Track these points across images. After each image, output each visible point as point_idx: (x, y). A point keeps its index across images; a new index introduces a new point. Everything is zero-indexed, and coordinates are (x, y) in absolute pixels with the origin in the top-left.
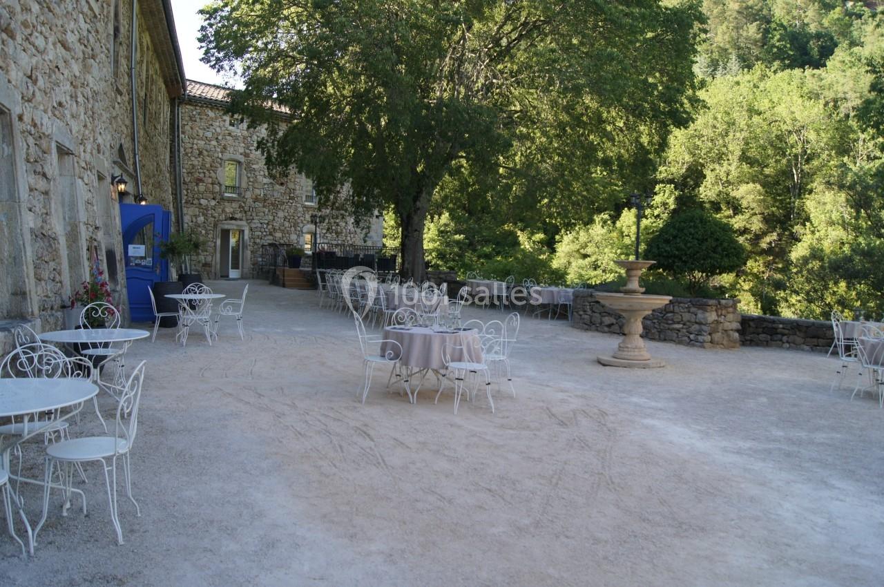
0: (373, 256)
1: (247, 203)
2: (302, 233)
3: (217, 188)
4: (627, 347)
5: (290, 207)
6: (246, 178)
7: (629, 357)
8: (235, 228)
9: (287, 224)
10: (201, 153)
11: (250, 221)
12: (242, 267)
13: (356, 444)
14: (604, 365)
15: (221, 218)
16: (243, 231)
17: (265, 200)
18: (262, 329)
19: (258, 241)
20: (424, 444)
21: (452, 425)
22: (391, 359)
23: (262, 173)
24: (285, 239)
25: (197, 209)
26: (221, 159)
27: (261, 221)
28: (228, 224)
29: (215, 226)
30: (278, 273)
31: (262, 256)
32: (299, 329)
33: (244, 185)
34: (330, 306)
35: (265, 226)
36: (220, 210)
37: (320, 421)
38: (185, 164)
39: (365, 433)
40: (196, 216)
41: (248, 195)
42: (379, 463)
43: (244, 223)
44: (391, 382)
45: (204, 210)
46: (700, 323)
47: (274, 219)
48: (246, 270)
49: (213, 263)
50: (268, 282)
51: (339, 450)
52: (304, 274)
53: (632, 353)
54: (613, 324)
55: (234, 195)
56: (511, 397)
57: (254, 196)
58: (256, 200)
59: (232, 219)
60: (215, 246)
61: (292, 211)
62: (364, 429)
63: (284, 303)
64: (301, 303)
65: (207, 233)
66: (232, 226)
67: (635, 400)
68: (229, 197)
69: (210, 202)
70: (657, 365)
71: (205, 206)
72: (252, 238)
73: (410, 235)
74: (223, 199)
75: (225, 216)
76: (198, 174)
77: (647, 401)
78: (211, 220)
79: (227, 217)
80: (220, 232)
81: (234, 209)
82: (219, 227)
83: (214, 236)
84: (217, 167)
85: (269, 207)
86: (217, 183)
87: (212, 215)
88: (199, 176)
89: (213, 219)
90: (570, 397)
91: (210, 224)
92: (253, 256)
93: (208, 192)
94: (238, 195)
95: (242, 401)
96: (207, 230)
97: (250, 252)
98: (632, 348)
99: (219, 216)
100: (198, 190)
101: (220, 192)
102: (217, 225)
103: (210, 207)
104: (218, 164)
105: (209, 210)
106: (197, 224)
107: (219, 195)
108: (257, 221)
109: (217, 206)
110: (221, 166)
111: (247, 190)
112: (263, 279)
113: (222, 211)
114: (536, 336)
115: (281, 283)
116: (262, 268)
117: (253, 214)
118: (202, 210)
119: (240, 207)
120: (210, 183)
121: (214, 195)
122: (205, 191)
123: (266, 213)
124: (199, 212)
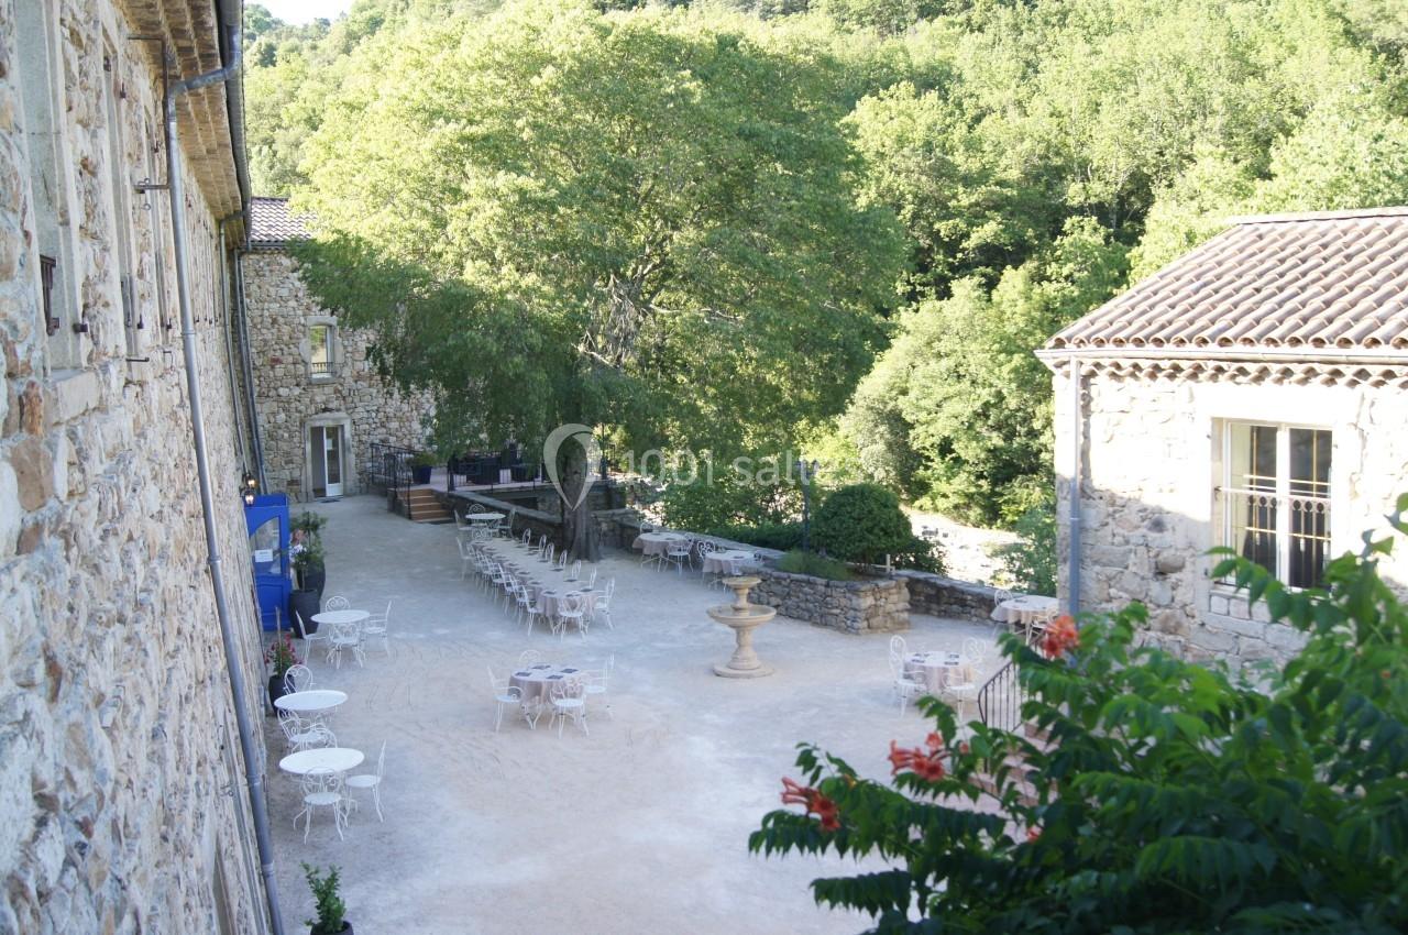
1: (346, 384)
3: (301, 368)
6: (341, 348)
7: (738, 667)
8: (331, 423)
10: (274, 321)
11: (351, 410)
12: (345, 480)
13: (489, 765)
15: (309, 412)
16: (342, 426)
17: (371, 377)
18: (403, 634)
19: (364, 438)
20: (531, 763)
21: (553, 748)
22: (516, 698)
23: (364, 337)
24: (403, 430)
25: (275, 404)
26: (303, 325)
27: (368, 408)
28: (319, 419)
29: (302, 424)
30: (400, 498)
31: (372, 459)
32: (441, 632)
33: (339, 359)
35: (374, 415)
37: (466, 749)
38: (254, 339)
39: (495, 757)
41: (347, 372)
42: (500, 778)
43: (343, 414)
45: (285, 404)
46: (855, 610)
47: (386, 403)
48: (349, 483)
49: (303, 478)
50: (386, 506)
51: (478, 770)
52: (438, 496)
55: (326, 376)
57: (355, 373)
58: (358, 378)
59: (326, 410)
60: (304, 454)
62: (496, 754)
63: (418, 570)
64: (438, 568)
65: (291, 437)
66: (326, 421)
67: (707, 716)
68: (319, 379)
69: (293, 391)
70: (763, 674)
71: (286, 397)
72: (356, 435)
73: (569, 478)
74: (311, 384)
75: (316, 408)
76: (272, 353)
77: (716, 717)
78: (296, 416)
79: (317, 410)
80: (310, 431)
81: (328, 396)
82: (308, 423)
83: (301, 440)
84: (299, 339)
85: (377, 386)
86: (301, 361)
87: (296, 409)
88: (274, 355)
89: (298, 415)
90: (657, 716)
91: (295, 422)
92: (359, 461)
93: (289, 377)
94: (332, 375)
95: (409, 734)
96: (290, 432)
97: (354, 455)
98: (741, 659)
99: (307, 408)
100: (274, 376)
101: (306, 374)
102: (304, 423)
103: (293, 397)
104: (300, 334)
105: (292, 403)
106: (277, 426)
107: (305, 378)
108: (362, 409)
109: (302, 396)
110: (305, 336)
111: (345, 365)
112: (377, 494)
113: (310, 401)
114: (690, 626)
115: (405, 512)
116: (373, 477)
117: (355, 400)
118: (282, 404)
119: (336, 391)
120: (291, 364)
121: (298, 379)
122: (285, 375)
123: (374, 395)
124: (278, 407)
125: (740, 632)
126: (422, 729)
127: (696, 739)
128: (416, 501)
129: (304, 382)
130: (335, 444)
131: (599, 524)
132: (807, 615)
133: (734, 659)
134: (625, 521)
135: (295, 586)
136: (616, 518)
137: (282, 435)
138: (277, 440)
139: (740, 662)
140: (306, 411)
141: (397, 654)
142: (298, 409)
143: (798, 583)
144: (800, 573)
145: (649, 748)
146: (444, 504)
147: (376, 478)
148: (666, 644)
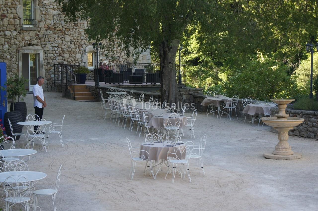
1: (41, 32)
2: (85, 52)
3: (17, 21)
4: (279, 148)
5: (75, 32)
6: (39, 12)
7: (280, 154)
8: (32, 52)
9: (73, 46)
11: (44, 45)
13: (128, 195)
14: (266, 158)
15: (21, 45)
16: (39, 54)
17: (55, 28)
18: (71, 140)
19: (51, 61)
20: (156, 194)
21: (170, 188)
22: (144, 159)
23: (52, 7)
24: (71, 58)
25: (3, 39)
27: (53, 45)
28: (27, 49)
29: (17, 51)
30: (69, 88)
31: (54, 73)
32: (94, 139)
33: (38, 17)
34: (112, 119)
35: (56, 49)
36: (20, 39)
37: (113, 187)
39: (132, 191)
40: (2, 45)
41: (42, 25)
42: (137, 200)
43: (39, 47)
44: (146, 170)
45: (8, 40)
47: (62, 43)
50: (61, 95)
51: (122, 197)
52: (89, 88)
53: (282, 152)
54: (295, 130)
55: (31, 26)
56: (203, 176)
57: (46, 26)
58: (48, 28)
59: (30, 45)
60: (18, 67)
61: (77, 35)
62: (132, 190)
63: (79, 117)
64: (91, 116)
65: (11, 58)
66: (30, 50)
67: (266, 176)
68: (27, 28)
69: (13, 33)
70: (296, 158)
71: (9, 36)
72: (46, 59)
73: (166, 66)
74: (22, 30)
75: (25, 43)
76: (2, 11)
77: (272, 177)
78: (14, 47)
79: (26, 44)
80: (21, 56)
81: (31, 37)
82: (21, 52)
83: (16, 60)
84: (17, 5)
85: (58, 33)
86: (17, 17)
87: (14, 43)
88: (3, 13)
89: (15, 46)
90: (233, 175)
91: (14, 50)
92: (47, 73)
93: (11, 25)
94: (34, 26)
95: (76, 180)
96: (11, 55)
97: (45, 70)
98: (282, 148)
99: (20, 43)
100: (3, 24)
101: (20, 24)
102: (18, 51)
103: (13, 37)
104: (17, 2)
105: (12, 39)
106: (4, 51)
107: (19, 27)
108: (49, 46)
109: (18, 36)
110: (20, 4)
111: (41, 21)
112: (57, 91)
113: (22, 39)
114: (242, 139)
115: (72, 96)
116: (54, 82)
117: (46, 40)
118: (6, 40)
119: (36, 35)
120: (12, 18)
121: (16, 27)
122: (8, 24)
123: (56, 38)
124: (5, 41)
125: (281, 132)
126: (84, 178)
127: (263, 186)
128: (78, 91)
129: (19, 28)
130: (35, 63)
131: (181, 95)
132: (313, 135)
133: (277, 149)
134: (196, 94)
135: (8, 110)
136: (191, 93)
137: (7, 57)
138: (4, 59)
139: (281, 150)
140: (20, 45)
141: (68, 147)
142: (15, 43)
143: (308, 116)
144: (309, 110)
145: (233, 189)
146: (93, 93)
147: (57, 83)
148: (230, 146)
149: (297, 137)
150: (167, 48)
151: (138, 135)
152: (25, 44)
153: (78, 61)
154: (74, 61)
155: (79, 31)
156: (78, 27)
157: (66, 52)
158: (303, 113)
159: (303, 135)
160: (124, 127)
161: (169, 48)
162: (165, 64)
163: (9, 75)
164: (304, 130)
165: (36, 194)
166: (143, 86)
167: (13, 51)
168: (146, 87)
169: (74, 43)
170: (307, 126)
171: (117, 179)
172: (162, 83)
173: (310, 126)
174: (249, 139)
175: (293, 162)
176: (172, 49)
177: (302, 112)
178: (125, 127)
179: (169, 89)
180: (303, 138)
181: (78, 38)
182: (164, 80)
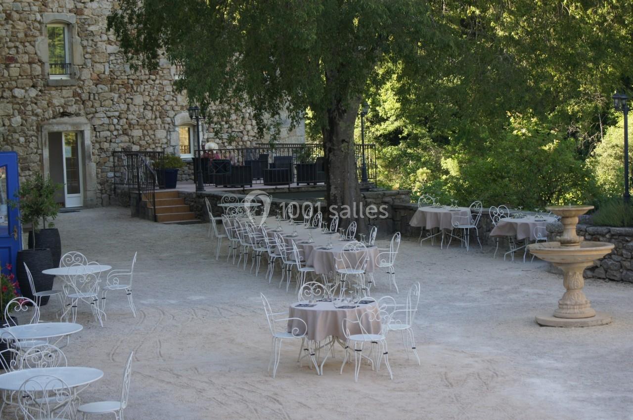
0: (289, 158)
1: (86, 89)
2: (174, 125)
3: (38, 69)
5: (153, 87)
6: (80, 48)
7: (568, 316)
8: (70, 128)
9: (149, 115)
10: (8, 17)
11: (91, 115)
12: (85, 190)
13: (267, 407)
14: (541, 325)
15: (46, 115)
16: (82, 132)
17: (112, 81)
18: (151, 301)
19: (106, 145)
22: (297, 335)
23: (105, 37)
24: (147, 138)
25: (10, 106)
26: (40, 22)
27: (109, 114)
28: (58, 124)
29: (39, 128)
30: (144, 199)
31: (114, 169)
32: (196, 298)
33: (78, 60)
34: (231, 257)
35: (115, 121)
36: (45, 103)
39: (275, 400)
40: (9, 116)
41: (86, 74)
42: (285, 418)
43: (82, 119)
44: (301, 356)
45: (21, 106)
47: (128, 109)
48: (90, 194)
50: (129, 212)
52: (185, 197)
53: (571, 311)
54: (597, 267)
55: (64, 78)
57: (95, 76)
58: (98, 81)
59: (64, 114)
60: (41, 160)
61: (156, 93)
62: (275, 397)
63: (165, 255)
64: (189, 252)
65: (27, 141)
66: (64, 126)
67: (541, 361)
68: (57, 81)
69: (29, 92)
70: (600, 323)
71: (21, 99)
72: (97, 142)
73: (336, 148)
74: (48, 86)
75: (53, 112)
76: (7, 50)
77: (553, 362)
78: (32, 120)
79: (55, 113)
80: (47, 137)
81: (66, 99)
82: (45, 129)
83: (38, 145)
84: (36, 37)
85: (119, 90)
86: (37, 61)
87: (33, 112)
88: (9, 54)
89: (34, 118)
90: (476, 362)
91: (32, 126)
92: (100, 170)
93: (25, 77)
94: (70, 77)
95: (163, 381)
96: (27, 136)
97: (95, 164)
98: (572, 305)
99: (44, 112)
100: (9, 76)
101: (43, 74)
102: (41, 127)
103: (29, 99)
104: (36, 31)
105: (28, 105)
106: (12, 129)
107: (42, 79)
108: (103, 115)
109: (39, 98)
110: (41, 34)
111: (84, 66)
112: (119, 205)
113: (48, 104)
114: (491, 289)
115: (150, 214)
116: (115, 188)
117: (96, 105)
118: (17, 106)
119: (75, 94)
120: (26, 63)
121: (34, 80)
122: (20, 75)
123: (115, 100)
124: (14, 109)
125: (568, 272)
126: (178, 376)
127: (537, 381)
128: (161, 203)
129: (41, 83)
130: (74, 151)
133: (561, 305)
134: (398, 203)
135: (24, 246)
137: (18, 139)
138: (12, 144)
139: (570, 308)
140: (43, 115)
141: (145, 316)
142: (35, 112)
143: (621, 238)
144: (623, 226)
145: (476, 390)
146: (193, 206)
147: (119, 189)
148: (468, 304)
149: (601, 280)
150: (336, 112)
151: (284, 287)
152: (53, 114)
153: (161, 143)
154: (153, 143)
155: (160, 83)
156: (158, 77)
157: (137, 127)
158: (612, 233)
159: (615, 276)
160: (255, 273)
161: (340, 111)
162: (333, 145)
163: (25, 176)
164: (616, 266)
165: (84, 413)
166: (292, 190)
167: (32, 128)
168: (297, 190)
169: (152, 107)
170: (619, 258)
171: (245, 377)
172: (329, 183)
173: (627, 258)
174: (506, 288)
175: (595, 331)
176: (345, 114)
177: (609, 232)
178: (257, 271)
179: (343, 193)
180: (614, 283)
181: (159, 99)
182: (332, 177)
